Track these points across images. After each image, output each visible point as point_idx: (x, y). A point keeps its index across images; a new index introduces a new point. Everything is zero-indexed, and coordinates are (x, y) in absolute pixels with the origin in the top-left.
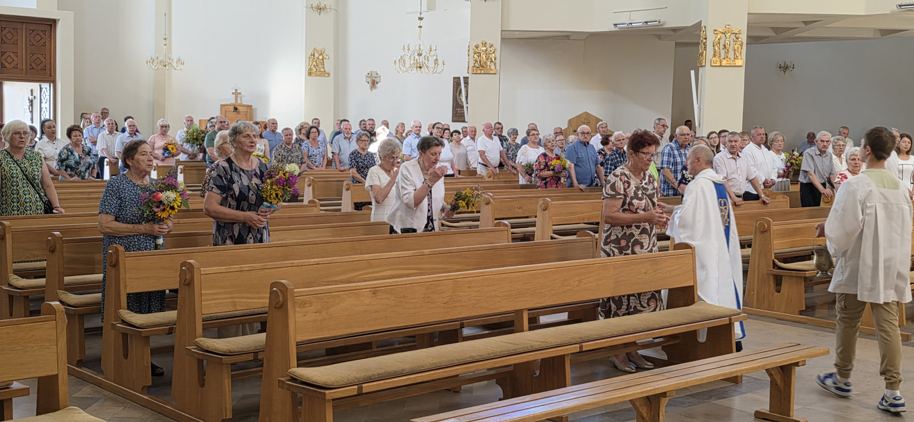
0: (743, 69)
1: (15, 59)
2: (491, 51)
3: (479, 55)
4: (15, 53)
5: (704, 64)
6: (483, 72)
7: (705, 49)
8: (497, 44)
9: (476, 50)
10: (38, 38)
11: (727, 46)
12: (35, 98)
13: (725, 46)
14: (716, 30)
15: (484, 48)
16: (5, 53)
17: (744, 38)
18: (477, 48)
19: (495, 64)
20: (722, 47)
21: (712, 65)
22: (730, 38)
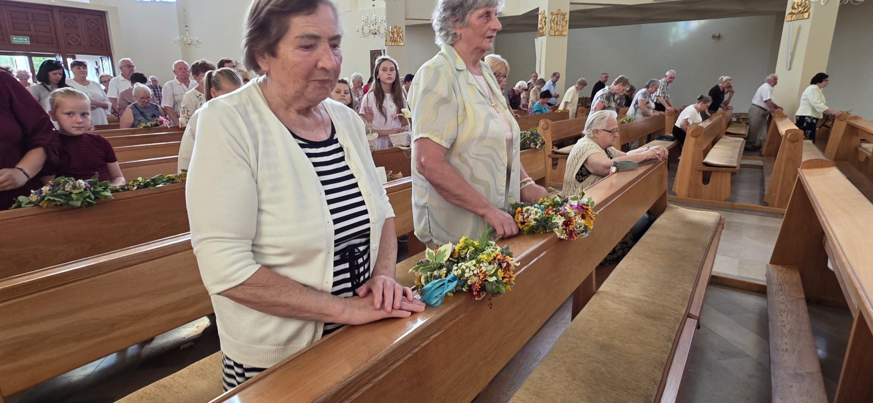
0: (567, 36)
1: (78, 39)
2: (400, 31)
3: (393, 33)
4: (78, 35)
5: (544, 34)
6: (396, 44)
7: (545, 25)
8: (404, 28)
9: (391, 31)
10: (93, 25)
11: (558, 23)
12: (99, 67)
13: (557, 23)
14: (552, 13)
15: (395, 30)
16: (69, 34)
17: (567, 17)
18: (391, 29)
19: (402, 40)
20: (555, 23)
21: (549, 35)
22: (560, 17)
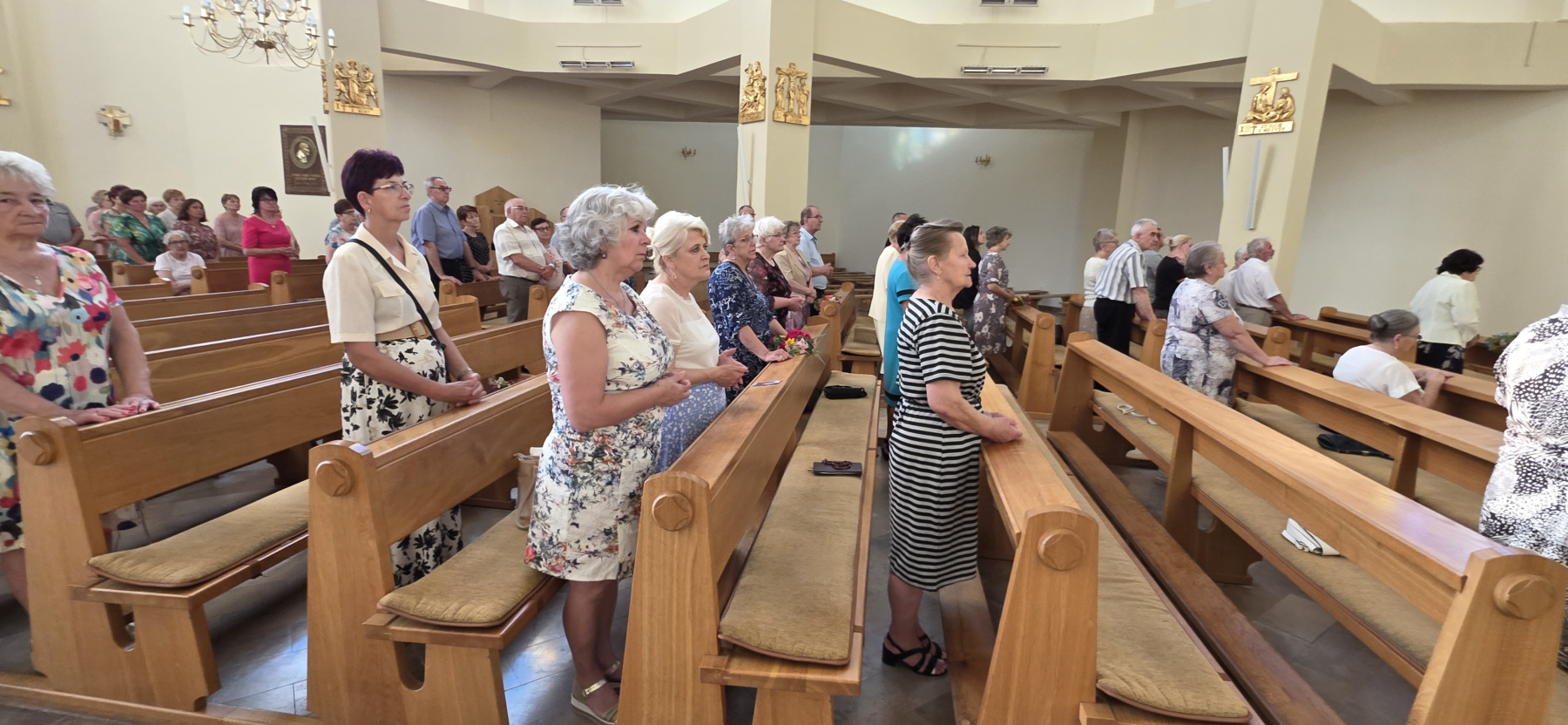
2: (366, 78)
3: (346, 81)
5: (759, 118)
6: (356, 110)
8: (378, 73)
9: (340, 74)
11: (792, 95)
14: (779, 69)
15: (356, 72)
17: (809, 84)
18: (340, 69)
19: (375, 102)
20: (786, 94)
21: (774, 121)
22: (795, 83)
